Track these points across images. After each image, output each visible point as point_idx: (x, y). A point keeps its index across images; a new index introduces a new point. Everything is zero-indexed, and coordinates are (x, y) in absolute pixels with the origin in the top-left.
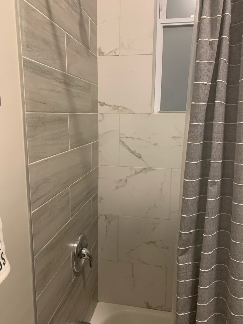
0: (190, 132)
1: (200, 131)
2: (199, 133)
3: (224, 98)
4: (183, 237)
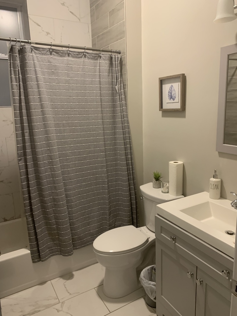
0: (15, 115)
1: (18, 114)
2: (18, 115)
3: (24, 103)
4: (19, 154)
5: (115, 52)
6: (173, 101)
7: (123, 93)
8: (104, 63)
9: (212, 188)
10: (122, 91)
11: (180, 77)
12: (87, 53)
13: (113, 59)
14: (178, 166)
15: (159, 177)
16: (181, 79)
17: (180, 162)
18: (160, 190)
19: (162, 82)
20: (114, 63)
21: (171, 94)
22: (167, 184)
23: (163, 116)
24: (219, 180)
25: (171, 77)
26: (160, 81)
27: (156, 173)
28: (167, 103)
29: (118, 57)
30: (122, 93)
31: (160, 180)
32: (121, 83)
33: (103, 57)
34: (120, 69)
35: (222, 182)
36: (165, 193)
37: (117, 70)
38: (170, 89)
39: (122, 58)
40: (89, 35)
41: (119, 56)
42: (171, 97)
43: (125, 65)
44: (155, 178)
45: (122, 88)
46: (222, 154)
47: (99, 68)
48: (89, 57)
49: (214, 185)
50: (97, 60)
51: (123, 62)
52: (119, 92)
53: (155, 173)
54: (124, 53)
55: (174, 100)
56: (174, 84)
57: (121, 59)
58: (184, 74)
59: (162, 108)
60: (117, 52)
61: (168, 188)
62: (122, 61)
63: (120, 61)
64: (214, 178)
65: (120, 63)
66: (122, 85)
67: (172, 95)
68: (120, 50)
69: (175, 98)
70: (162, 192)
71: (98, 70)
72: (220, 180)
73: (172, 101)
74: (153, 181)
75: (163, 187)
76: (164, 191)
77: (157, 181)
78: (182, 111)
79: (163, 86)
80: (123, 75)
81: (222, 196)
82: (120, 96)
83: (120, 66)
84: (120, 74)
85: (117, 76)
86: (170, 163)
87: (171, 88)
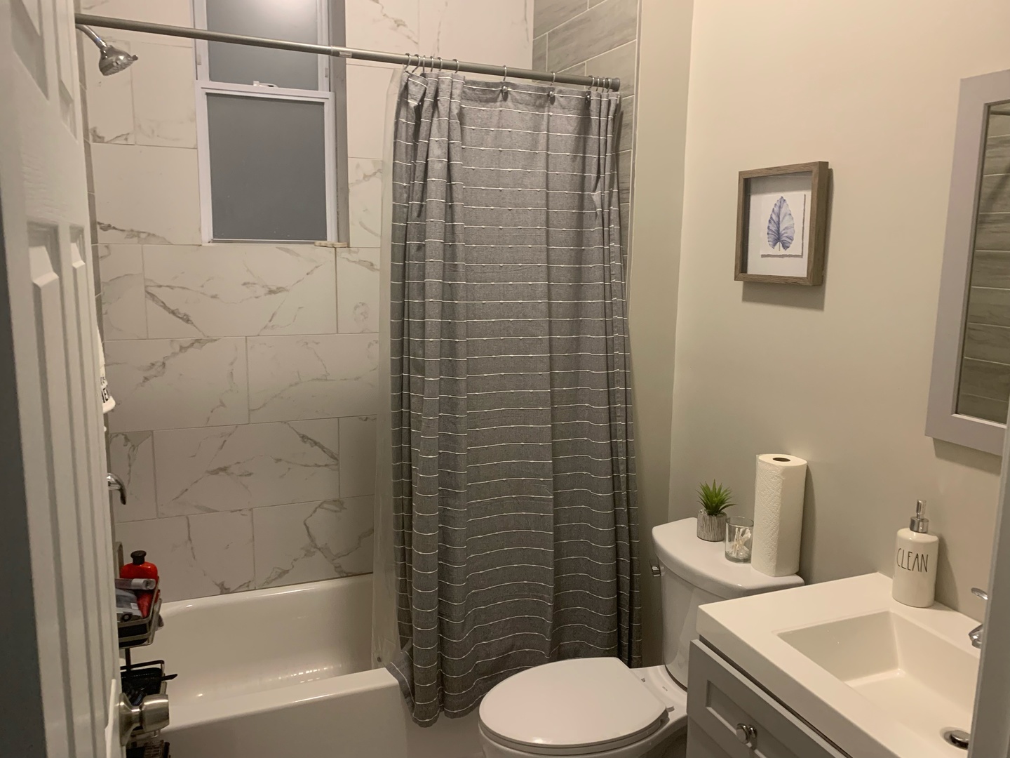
5: (601, 85)
6: (783, 252)
7: (614, 216)
8: (563, 119)
9: (905, 565)
10: (614, 208)
11: (811, 172)
12: (514, 86)
13: (594, 106)
14: (787, 471)
15: (722, 502)
16: (814, 179)
17: (797, 461)
18: (720, 548)
19: (749, 184)
20: (594, 117)
21: (779, 228)
22: (748, 530)
23: (747, 298)
24: (931, 539)
25: (782, 172)
26: (742, 183)
27: (711, 489)
28: (763, 256)
29: (609, 102)
30: (611, 218)
31: (724, 514)
32: (611, 186)
33: (561, 99)
34: (613, 138)
35: (942, 547)
36: (737, 560)
37: (602, 142)
38: (776, 209)
39: (623, 104)
40: (527, 30)
41: (614, 96)
42: (778, 238)
43: (629, 125)
44: (707, 506)
45: (615, 199)
46: (946, 449)
47: (548, 135)
48: (518, 97)
49: (913, 557)
50: (541, 109)
51: (624, 115)
52: (602, 211)
53: (707, 487)
54: (629, 87)
55: (785, 247)
56: (787, 196)
57: (618, 106)
58: (827, 163)
59: (746, 272)
60: (607, 86)
61: (748, 544)
62: (622, 114)
63: (615, 113)
64: (912, 529)
65: (614, 120)
66: (616, 190)
67: (781, 229)
68: (617, 79)
69: (792, 240)
70: (728, 556)
71: (542, 141)
72: (935, 539)
73: (779, 250)
74: (701, 516)
75: (730, 540)
76: (734, 555)
77: (714, 518)
78: (814, 285)
79: (754, 199)
80: (621, 157)
81: (942, 597)
82: (606, 224)
83: (613, 131)
84: (612, 156)
85: (602, 162)
86: (760, 461)
87: (780, 207)
